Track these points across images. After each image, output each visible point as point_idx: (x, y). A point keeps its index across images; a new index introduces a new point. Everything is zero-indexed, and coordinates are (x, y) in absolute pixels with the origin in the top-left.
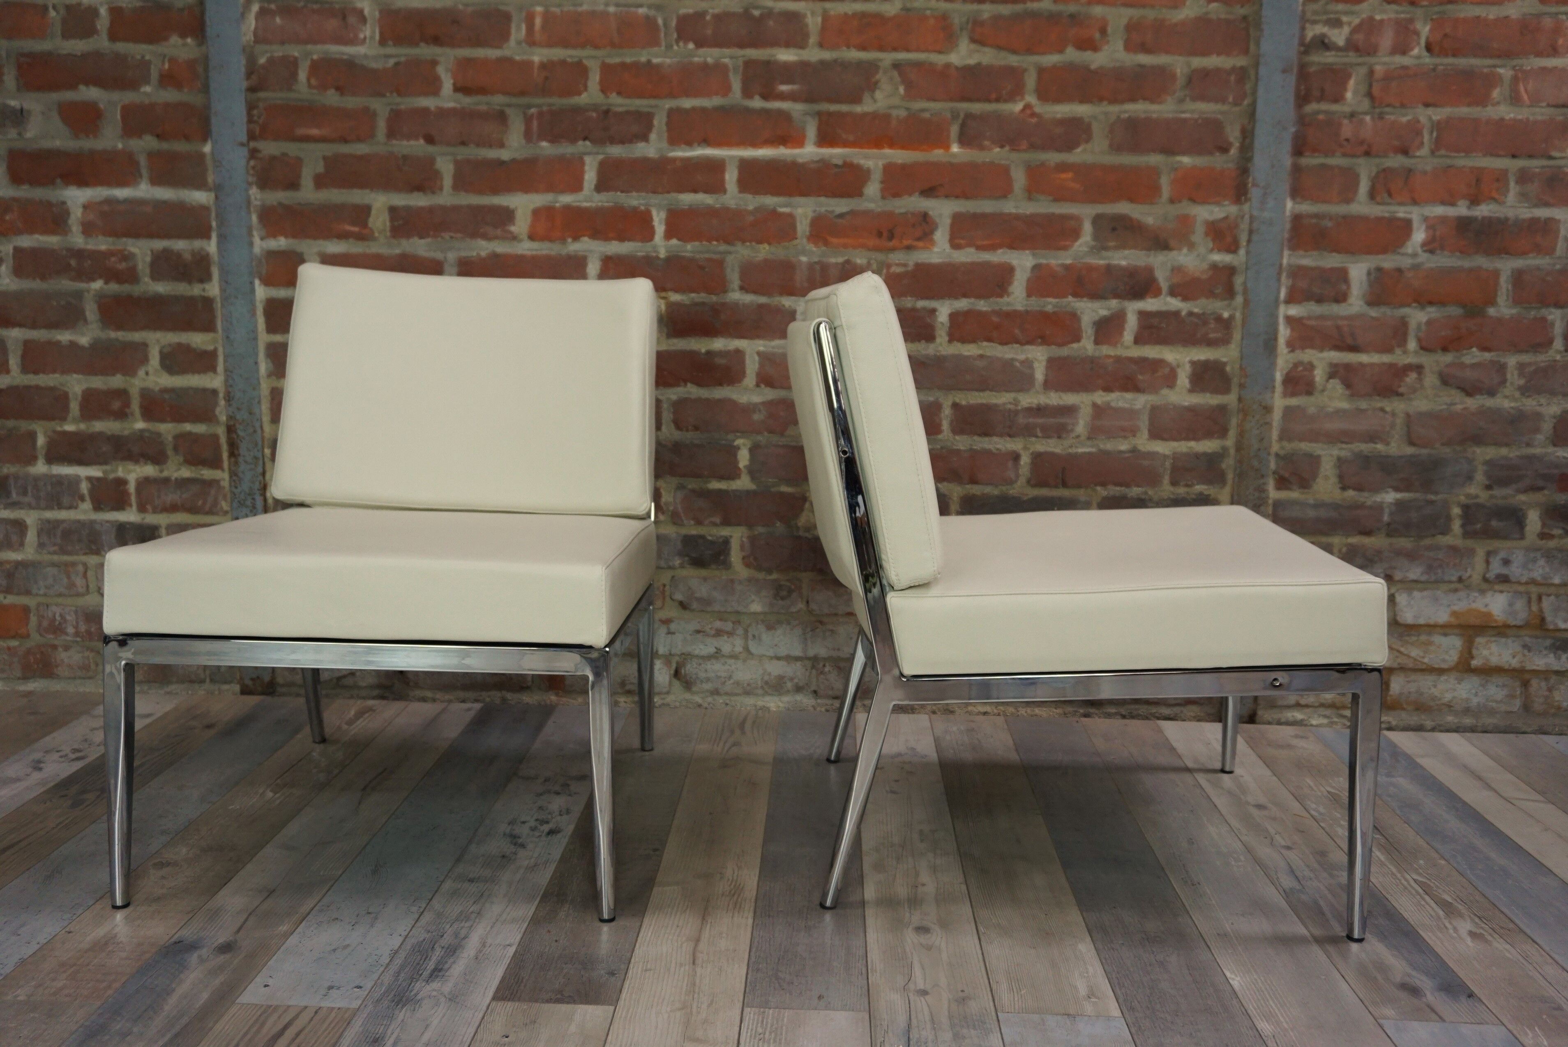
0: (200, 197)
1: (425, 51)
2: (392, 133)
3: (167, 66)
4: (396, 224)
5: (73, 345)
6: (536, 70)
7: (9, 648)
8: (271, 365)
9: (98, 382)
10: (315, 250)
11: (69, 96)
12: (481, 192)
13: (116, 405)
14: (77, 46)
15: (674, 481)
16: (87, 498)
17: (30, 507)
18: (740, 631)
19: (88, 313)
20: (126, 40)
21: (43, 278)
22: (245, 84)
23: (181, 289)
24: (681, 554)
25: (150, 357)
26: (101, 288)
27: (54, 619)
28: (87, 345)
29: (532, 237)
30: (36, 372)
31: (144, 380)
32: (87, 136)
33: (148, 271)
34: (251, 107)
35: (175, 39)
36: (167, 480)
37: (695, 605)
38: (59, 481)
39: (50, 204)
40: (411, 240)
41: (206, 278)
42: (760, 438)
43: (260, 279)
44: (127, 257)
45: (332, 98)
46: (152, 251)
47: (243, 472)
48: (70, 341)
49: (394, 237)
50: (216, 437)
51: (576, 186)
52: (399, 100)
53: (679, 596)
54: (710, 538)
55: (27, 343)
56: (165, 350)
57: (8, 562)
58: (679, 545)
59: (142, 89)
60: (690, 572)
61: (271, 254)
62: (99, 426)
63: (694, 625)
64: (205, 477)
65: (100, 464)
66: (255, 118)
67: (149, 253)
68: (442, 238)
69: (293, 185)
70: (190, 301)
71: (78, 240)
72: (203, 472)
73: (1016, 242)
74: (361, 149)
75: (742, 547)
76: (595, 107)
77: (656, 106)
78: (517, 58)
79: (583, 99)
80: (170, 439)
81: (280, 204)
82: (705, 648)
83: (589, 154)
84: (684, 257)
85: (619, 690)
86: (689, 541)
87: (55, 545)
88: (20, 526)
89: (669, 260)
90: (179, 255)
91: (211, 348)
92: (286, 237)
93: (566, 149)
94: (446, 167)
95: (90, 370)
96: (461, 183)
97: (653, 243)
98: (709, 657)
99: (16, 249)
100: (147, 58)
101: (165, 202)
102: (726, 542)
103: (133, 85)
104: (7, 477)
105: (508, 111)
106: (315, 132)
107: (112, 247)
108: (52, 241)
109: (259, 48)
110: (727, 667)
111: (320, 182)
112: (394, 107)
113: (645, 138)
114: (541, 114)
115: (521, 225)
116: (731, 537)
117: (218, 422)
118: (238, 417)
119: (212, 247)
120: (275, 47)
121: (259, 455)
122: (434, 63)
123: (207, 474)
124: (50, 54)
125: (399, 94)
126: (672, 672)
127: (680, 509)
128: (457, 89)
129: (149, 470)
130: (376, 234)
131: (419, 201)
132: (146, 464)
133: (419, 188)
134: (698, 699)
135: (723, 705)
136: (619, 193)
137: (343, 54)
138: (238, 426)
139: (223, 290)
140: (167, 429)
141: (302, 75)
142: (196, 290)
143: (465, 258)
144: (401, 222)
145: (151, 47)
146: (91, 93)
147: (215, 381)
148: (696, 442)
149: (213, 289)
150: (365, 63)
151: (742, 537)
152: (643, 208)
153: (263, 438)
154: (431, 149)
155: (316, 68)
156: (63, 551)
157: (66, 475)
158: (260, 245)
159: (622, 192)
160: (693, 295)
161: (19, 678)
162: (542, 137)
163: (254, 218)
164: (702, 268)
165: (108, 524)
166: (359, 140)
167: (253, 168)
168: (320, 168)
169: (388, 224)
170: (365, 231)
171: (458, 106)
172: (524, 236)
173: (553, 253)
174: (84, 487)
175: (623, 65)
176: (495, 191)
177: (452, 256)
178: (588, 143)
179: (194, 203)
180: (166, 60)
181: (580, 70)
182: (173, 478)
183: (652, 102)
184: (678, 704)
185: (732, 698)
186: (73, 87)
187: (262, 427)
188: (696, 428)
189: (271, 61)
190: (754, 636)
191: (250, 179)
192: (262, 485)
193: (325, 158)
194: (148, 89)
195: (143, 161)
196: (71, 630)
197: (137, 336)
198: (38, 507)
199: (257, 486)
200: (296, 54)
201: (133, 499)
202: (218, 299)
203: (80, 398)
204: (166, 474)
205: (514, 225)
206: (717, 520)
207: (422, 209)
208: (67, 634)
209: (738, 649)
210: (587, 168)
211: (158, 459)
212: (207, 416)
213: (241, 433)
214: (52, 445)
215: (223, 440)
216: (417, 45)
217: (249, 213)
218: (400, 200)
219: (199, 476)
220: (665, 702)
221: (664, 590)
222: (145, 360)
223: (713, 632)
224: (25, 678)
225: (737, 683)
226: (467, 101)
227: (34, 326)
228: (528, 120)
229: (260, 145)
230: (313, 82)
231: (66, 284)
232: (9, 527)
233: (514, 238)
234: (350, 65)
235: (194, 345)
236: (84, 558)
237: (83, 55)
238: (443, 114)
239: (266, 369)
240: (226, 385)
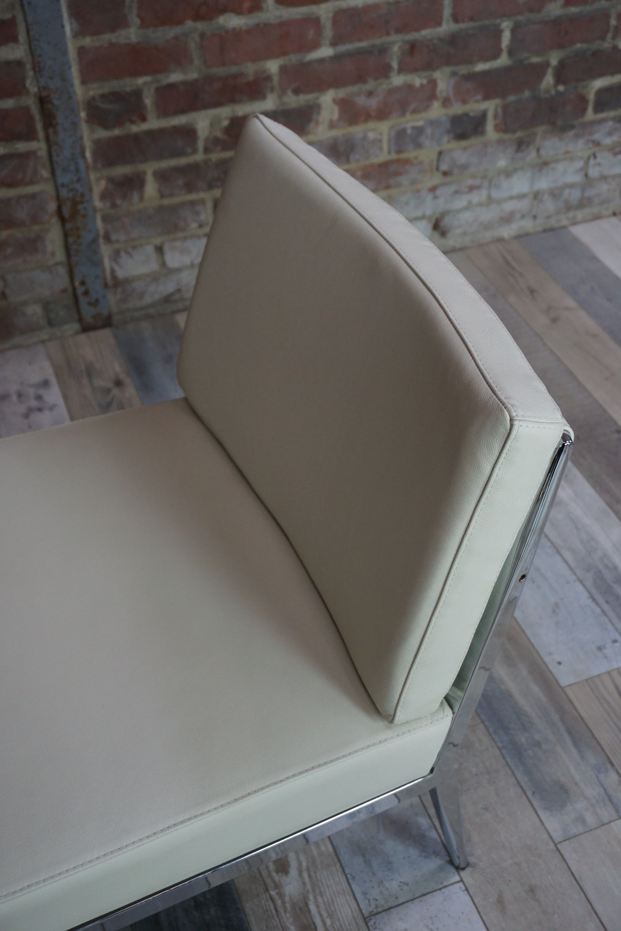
8: (75, 24)
15: (447, 70)
18: (486, 184)
24: (449, 132)
37: (455, 172)
42: (520, 18)
47: (63, 140)
50: (27, 110)
53: (444, 167)
54: (472, 114)
58: (448, 125)
60: (454, 145)
63: (453, 188)
64: (20, 151)
72: (17, 146)
75: (496, 117)
82: (460, 203)
86: (456, 120)
98: (463, 209)
102: (484, 114)
110: (474, 214)
116: (488, 109)
117: (28, 93)
118: (50, 87)
121: (75, 119)
123: (21, 147)
126: (432, 226)
127: (451, 94)
134: (450, 242)
138: (50, 95)
147: (18, 52)
148: (470, 31)
151: (496, 107)
185: (476, 235)
187: (75, 91)
188: (471, 19)
190: (495, 185)
199: (78, 150)
206: (479, 97)
209: (484, 198)
212: (15, 90)
213: (56, 102)
215: (35, 111)
219: (12, 151)
223: (467, 190)
225: (481, 224)
239: (72, 30)
240: (33, 56)
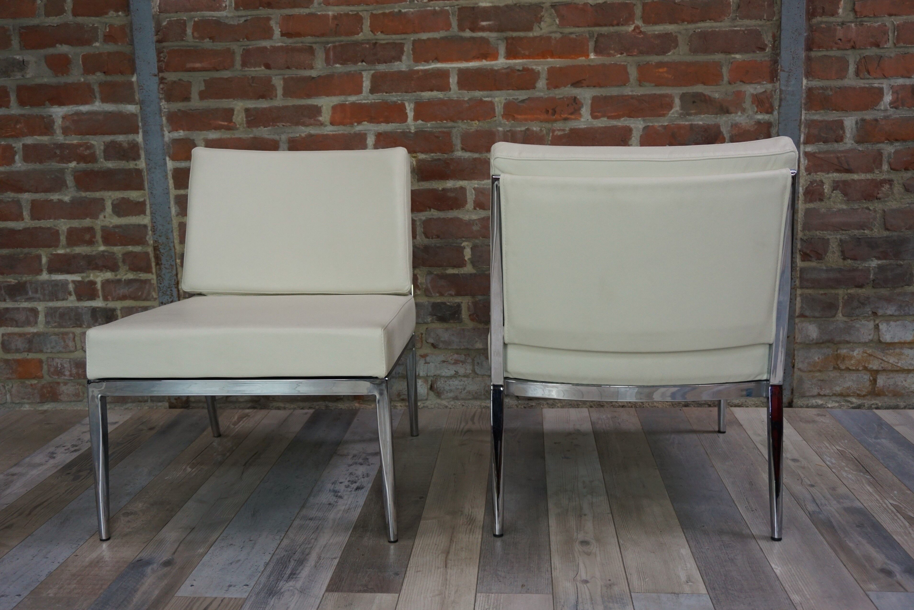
0: (131, 108)
1: (263, 12)
2: (244, 64)
3: (108, 30)
4: (249, 119)
5: (60, 201)
6: (331, 21)
7: (32, 385)
8: (178, 208)
9: (76, 224)
10: (202, 137)
11: (51, 51)
12: (300, 97)
13: (87, 237)
14: (54, 20)
15: (425, 269)
16: (73, 293)
17: (40, 300)
18: (469, 360)
19: (68, 182)
20: (83, 15)
21: (41, 162)
22: (155, 38)
23: (122, 164)
24: (431, 315)
25: (106, 207)
26: (75, 166)
27: (57, 367)
28: (68, 202)
29: (332, 123)
30: (39, 219)
31: (103, 220)
32: (63, 75)
33: (102, 154)
34: (159, 52)
35: (112, 13)
36: (119, 281)
37: (441, 345)
38: (55, 284)
39: (42, 117)
40: (259, 129)
41: (137, 157)
42: (477, 241)
43: (169, 157)
44: (90, 147)
45: (207, 44)
46: (104, 142)
47: (164, 274)
48: (58, 199)
49: (248, 127)
50: (147, 254)
51: (359, 91)
52: (248, 43)
53: (431, 340)
54: (449, 304)
55: (33, 203)
56: (115, 202)
57: (29, 334)
58: (430, 309)
59: (94, 45)
60: (438, 325)
61: (175, 141)
62: (78, 250)
63: (442, 358)
64: (142, 278)
65: (80, 273)
66: (162, 59)
67: (103, 144)
68: (278, 126)
69: (187, 98)
70: (128, 172)
71: (60, 138)
72: (140, 275)
73: (632, 114)
74: (226, 74)
75: (469, 308)
76: (368, 41)
77: (405, 39)
78: (319, 13)
79: (360, 37)
80: (120, 256)
81: (179, 110)
82: (448, 371)
83: (365, 70)
84: (426, 131)
85: (397, 399)
86: (435, 306)
87: (55, 322)
88: (34, 312)
89: (416, 133)
90: (120, 144)
91: (142, 200)
92: (184, 131)
93: (351, 68)
94: (278, 83)
95: (71, 216)
96: (288, 93)
97: (406, 123)
98: (451, 377)
99: (24, 145)
100: (96, 25)
101: (110, 112)
102: (459, 306)
103: (88, 42)
104: (25, 283)
105: (314, 46)
106: (198, 65)
107: (80, 142)
108: (45, 139)
109: (163, 15)
110: (462, 383)
111: (203, 96)
112: (245, 48)
113: (399, 59)
114: (335, 47)
115: (325, 116)
116: (462, 302)
117: (148, 245)
118: (160, 241)
119: (140, 138)
120: (172, 15)
121: (173, 263)
122: (269, 19)
123: (143, 276)
124: (38, 26)
125: (248, 39)
126: (429, 387)
127: (430, 287)
128: (283, 35)
129: (109, 275)
130: (238, 126)
131: (263, 104)
132: (106, 272)
133: (262, 97)
134: (445, 403)
135: (461, 406)
136: (384, 94)
137: (214, 17)
138: (160, 246)
139: (147, 164)
140: (118, 250)
141: (189, 31)
142: (131, 165)
143: (292, 138)
144: (252, 118)
145: (98, 19)
146: (63, 49)
147: (145, 220)
148: (438, 245)
149: (142, 164)
150: (226, 21)
151: (468, 302)
152: (399, 102)
153: (175, 253)
154: (268, 72)
155: (197, 26)
156: (60, 326)
157: (60, 280)
158: (168, 136)
159: (386, 93)
160: (432, 154)
161: (38, 403)
162: (336, 62)
163: (164, 119)
164: (437, 137)
165: (86, 309)
166: (225, 69)
167: (162, 89)
168: (203, 88)
169: (245, 119)
170: (232, 124)
171: (284, 45)
172: (328, 123)
173: (346, 133)
174: (71, 287)
175: (384, 14)
176: (309, 96)
177: (284, 137)
178: (364, 63)
179: (128, 113)
180: (107, 26)
181: (358, 19)
182: (123, 280)
183: (403, 36)
184: (433, 406)
185: (466, 402)
186: (53, 46)
187: (174, 246)
188: (438, 237)
189: (170, 23)
190: (478, 363)
191: (161, 96)
192: (176, 281)
193: (205, 81)
194: (97, 44)
195: (96, 88)
196: (67, 373)
197: (98, 195)
198: (44, 300)
199: (173, 282)
200: (185, 18)
201: (100, 293)
202: (145, 170)
203: (66, 234)
204: (118, 277)
205: (321, 116)
206: (453, 293)
207: (265, 109)
208: (65, 375)
209: (469, 371)
210: (364, 79)
211: (114, 268)
212: (141, 241)
213: (162, 251)
214: (50, 262)
215: (152, 255)
216: (257, 8)
217: (161, 117)
218: (251, 104)
219: (138, 278)
220: (425, 405)
221: (422, 337)
222: (103, 209)
223: (453, 362)
224: (42, 402)
225: (469, 392)
226: (289, 41)
227: (36, 192)
228: (327, 52)
229: (165, 75)
230: (196, 34)
231: (55, 165)
232: (28, 313)
233: (322, 124)
234: (218, 23)
235: (131, 199)
236: (73, 330)
237: (57, 26)
238: (275, 49)
239: (176, 211)
240: (152, 222)
